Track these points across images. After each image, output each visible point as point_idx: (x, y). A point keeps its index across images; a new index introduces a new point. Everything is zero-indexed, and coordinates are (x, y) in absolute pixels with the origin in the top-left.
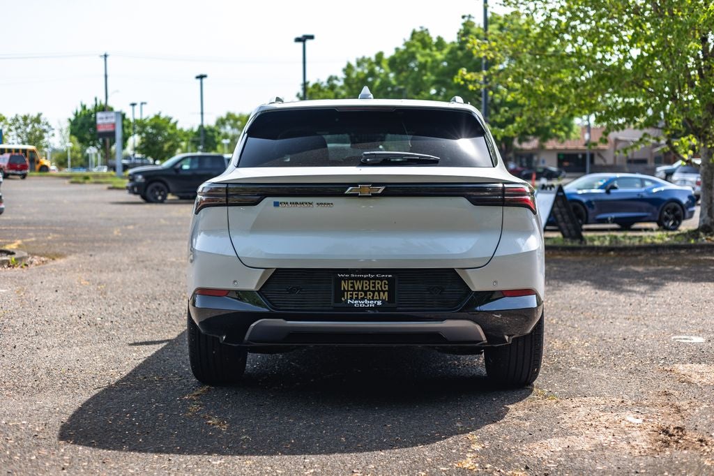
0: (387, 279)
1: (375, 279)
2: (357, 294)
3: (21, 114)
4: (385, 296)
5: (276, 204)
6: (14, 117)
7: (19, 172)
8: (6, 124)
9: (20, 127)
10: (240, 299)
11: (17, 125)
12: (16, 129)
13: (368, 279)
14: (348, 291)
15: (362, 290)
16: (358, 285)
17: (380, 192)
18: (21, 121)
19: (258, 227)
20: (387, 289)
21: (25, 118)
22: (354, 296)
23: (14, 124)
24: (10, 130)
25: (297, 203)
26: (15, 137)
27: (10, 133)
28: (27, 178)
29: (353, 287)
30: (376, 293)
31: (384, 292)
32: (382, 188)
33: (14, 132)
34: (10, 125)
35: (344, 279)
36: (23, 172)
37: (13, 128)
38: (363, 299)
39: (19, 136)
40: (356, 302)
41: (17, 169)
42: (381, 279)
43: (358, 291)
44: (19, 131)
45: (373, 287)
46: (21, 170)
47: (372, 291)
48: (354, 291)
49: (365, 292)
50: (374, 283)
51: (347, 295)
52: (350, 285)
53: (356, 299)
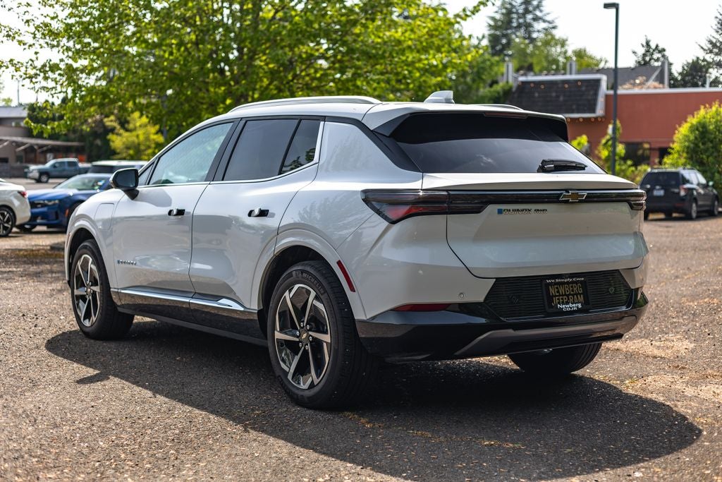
0: (581, 282)
1: (572, 282)
2: (562, 299)
4: (581, 298)
5: (500, 212)
10: (461, 312)
13: (568, 283)
14: (556, 296)
15: (565, 295)
16: (562, 290)
19: (481, 237)
20: (581, 292)
22: (561, 301)
25: (518, 210)
29: (558, 292)
30: (575, 296)
31: (580, 294)
35: (551, 284)
38: (567, 303)
40: (564, 306)
42: (576, 282)
43: (563, 295)
45: (572, 291)
47: (572, 295)
48: (560, 295)
49: (568, 296)
50: (572, 287)
51: (556, 300)
52: (556, 290)
53: (563, 303)
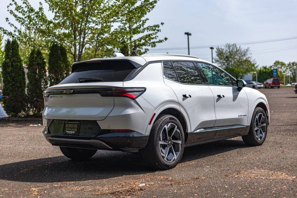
0: (77, 124)
1: (74, 124)
3: (292, 62)
4: (76, 130)
6: (289, 63)
7: (276, 86)
8: (285, 66)
9: (291, 67)
11: (290, 66)
12: (290, 68)
13: (72, 123)
16: (70, 126)
17: (72, 92)
18: (292, 65)
21: (293, 63)
23: (289, 66)
24: (287, 69)
26: (289, 71)
27: (287, 70)
28: (280, 88)
29: (69, 126)
31: (76, 128)
32: (72, 91)
33: (288, 70)
34: (287, 67)
35: (67, 123)
36: (278, 85)
37: (288, 68)
39: (291, 71)
41: (276, 85)
43: (70, 128)
44: (291, 69)
45: (74, 127)
46: (277, 85)
47: (73, 128)
48: (69, 128)
49: (71, 128)
50: (74, 125)
51: (67, 129)
52: (68, 126)
53: (69, 131)
